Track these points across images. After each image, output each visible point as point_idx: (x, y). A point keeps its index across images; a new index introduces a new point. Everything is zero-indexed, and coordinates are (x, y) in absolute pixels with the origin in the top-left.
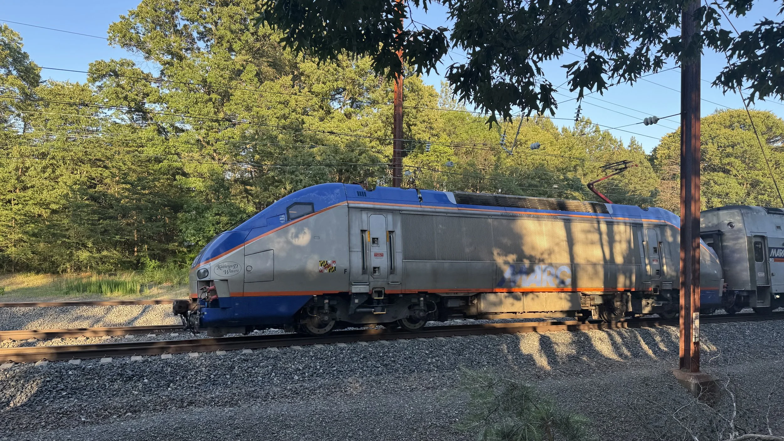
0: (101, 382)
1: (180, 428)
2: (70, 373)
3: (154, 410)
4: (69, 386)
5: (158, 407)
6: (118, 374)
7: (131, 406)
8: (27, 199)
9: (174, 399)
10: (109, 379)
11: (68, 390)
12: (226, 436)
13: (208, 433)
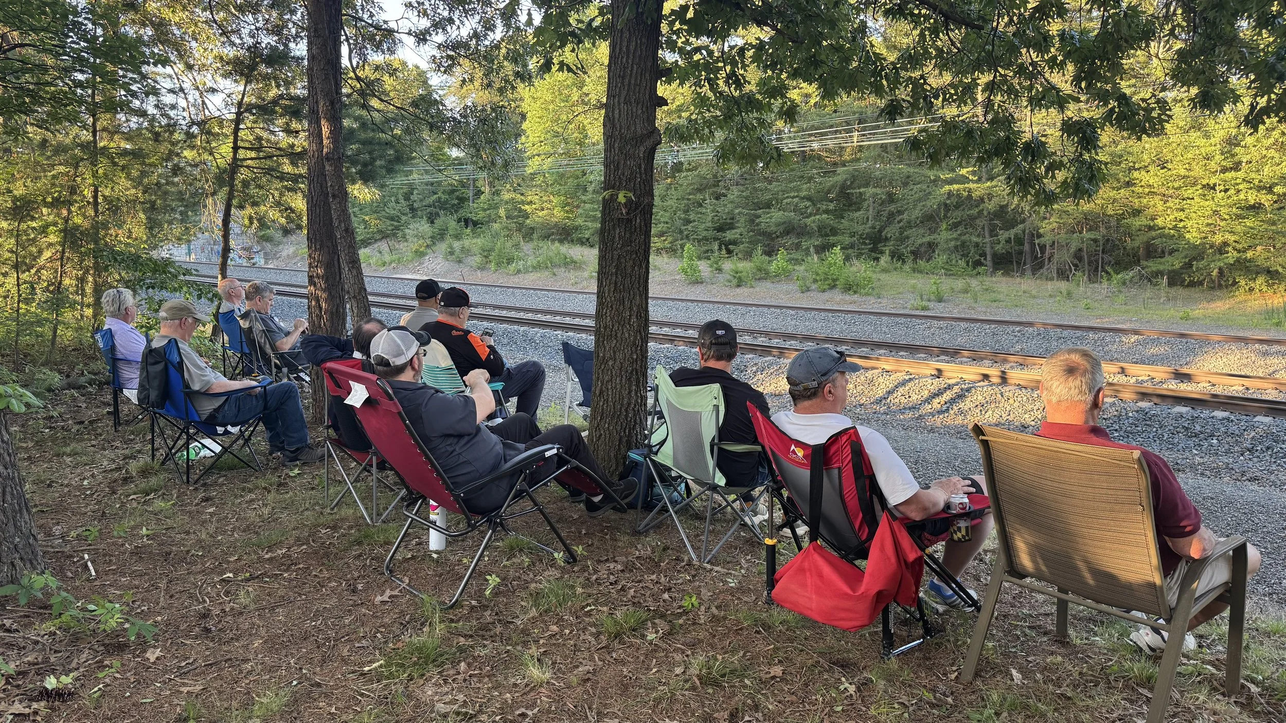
0: (1160, 432)
1: (1212, 499)
2: (1130, 414)
3: (1202, 474)
4: (1124, 428)
5: (1208, 473)
6: (1184, 427)
7: (1177, 464)
8: (1238, 181)
9: (1232, 469)
10: (1170, 430)
11: (1122, 433)
12: (1267, 524)
13: (1245, 513)
